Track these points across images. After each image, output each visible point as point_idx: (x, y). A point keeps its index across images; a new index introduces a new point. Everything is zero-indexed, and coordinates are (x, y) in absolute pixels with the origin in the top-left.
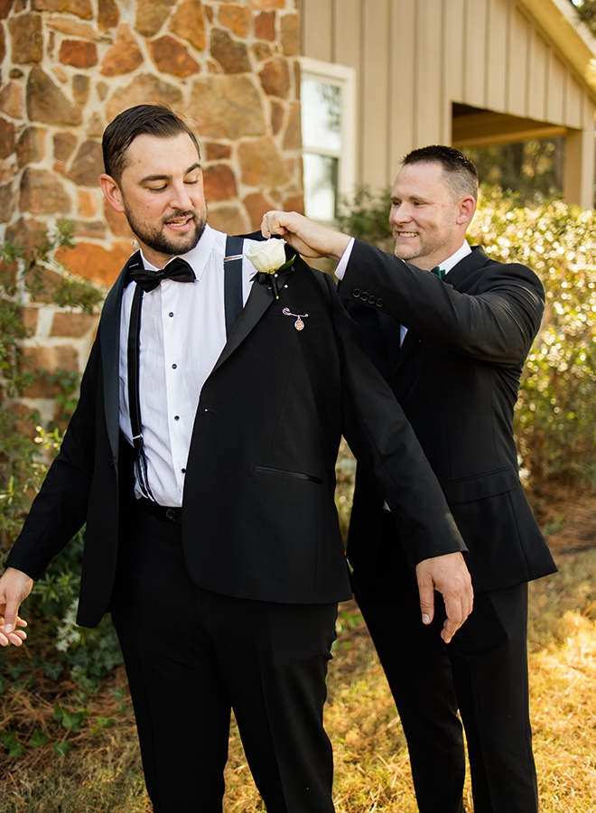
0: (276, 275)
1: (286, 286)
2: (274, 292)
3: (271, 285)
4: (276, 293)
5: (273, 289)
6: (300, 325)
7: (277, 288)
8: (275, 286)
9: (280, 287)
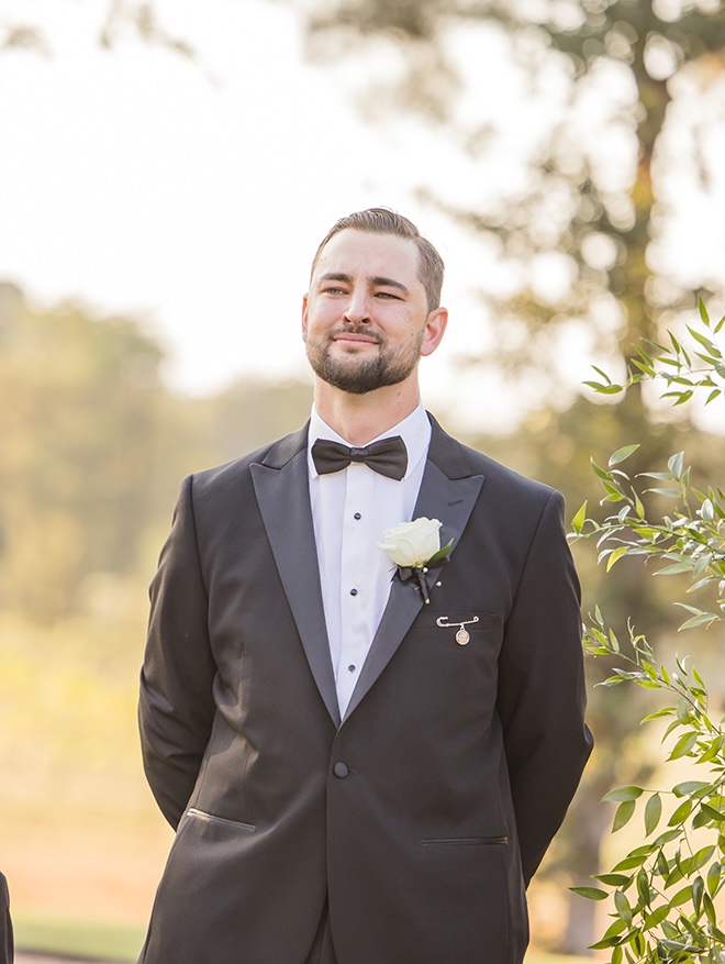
0: (426, 570)
1: (439, 584)
2: (422, 595)
3: (419, 584)
4: (426, 594)
5: (420, 589)
6: (463, 638)
7: (427, 587)
8: (423, 584)
9: (431, 585)
